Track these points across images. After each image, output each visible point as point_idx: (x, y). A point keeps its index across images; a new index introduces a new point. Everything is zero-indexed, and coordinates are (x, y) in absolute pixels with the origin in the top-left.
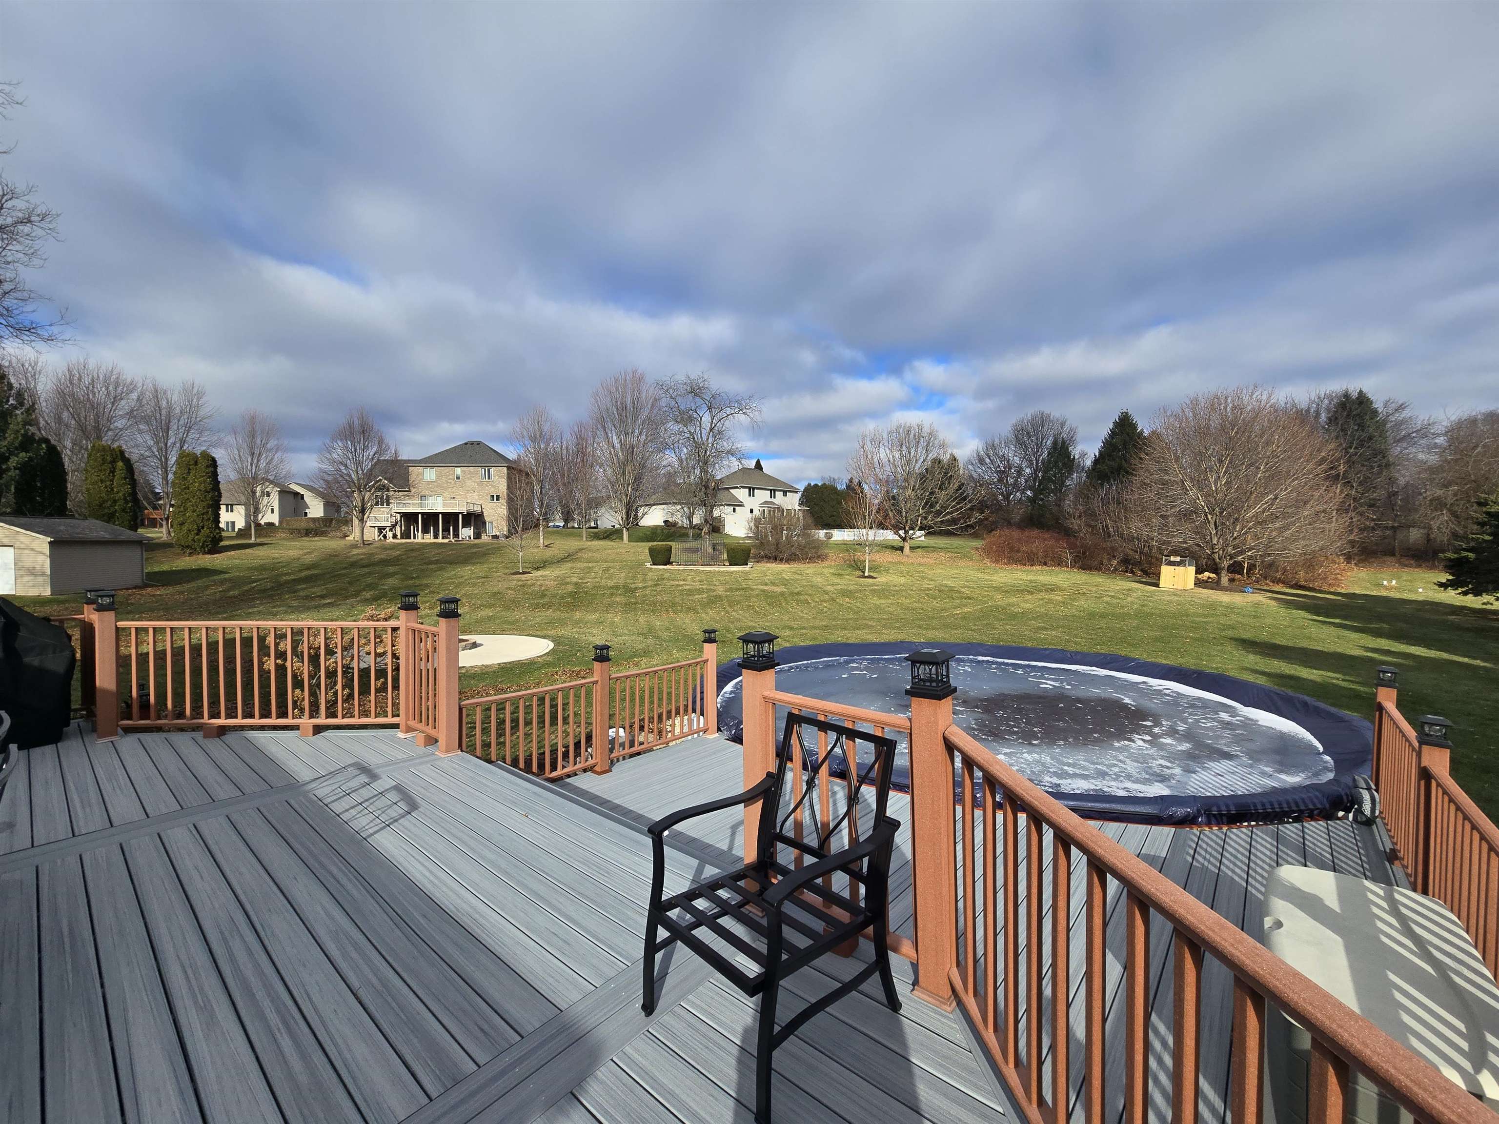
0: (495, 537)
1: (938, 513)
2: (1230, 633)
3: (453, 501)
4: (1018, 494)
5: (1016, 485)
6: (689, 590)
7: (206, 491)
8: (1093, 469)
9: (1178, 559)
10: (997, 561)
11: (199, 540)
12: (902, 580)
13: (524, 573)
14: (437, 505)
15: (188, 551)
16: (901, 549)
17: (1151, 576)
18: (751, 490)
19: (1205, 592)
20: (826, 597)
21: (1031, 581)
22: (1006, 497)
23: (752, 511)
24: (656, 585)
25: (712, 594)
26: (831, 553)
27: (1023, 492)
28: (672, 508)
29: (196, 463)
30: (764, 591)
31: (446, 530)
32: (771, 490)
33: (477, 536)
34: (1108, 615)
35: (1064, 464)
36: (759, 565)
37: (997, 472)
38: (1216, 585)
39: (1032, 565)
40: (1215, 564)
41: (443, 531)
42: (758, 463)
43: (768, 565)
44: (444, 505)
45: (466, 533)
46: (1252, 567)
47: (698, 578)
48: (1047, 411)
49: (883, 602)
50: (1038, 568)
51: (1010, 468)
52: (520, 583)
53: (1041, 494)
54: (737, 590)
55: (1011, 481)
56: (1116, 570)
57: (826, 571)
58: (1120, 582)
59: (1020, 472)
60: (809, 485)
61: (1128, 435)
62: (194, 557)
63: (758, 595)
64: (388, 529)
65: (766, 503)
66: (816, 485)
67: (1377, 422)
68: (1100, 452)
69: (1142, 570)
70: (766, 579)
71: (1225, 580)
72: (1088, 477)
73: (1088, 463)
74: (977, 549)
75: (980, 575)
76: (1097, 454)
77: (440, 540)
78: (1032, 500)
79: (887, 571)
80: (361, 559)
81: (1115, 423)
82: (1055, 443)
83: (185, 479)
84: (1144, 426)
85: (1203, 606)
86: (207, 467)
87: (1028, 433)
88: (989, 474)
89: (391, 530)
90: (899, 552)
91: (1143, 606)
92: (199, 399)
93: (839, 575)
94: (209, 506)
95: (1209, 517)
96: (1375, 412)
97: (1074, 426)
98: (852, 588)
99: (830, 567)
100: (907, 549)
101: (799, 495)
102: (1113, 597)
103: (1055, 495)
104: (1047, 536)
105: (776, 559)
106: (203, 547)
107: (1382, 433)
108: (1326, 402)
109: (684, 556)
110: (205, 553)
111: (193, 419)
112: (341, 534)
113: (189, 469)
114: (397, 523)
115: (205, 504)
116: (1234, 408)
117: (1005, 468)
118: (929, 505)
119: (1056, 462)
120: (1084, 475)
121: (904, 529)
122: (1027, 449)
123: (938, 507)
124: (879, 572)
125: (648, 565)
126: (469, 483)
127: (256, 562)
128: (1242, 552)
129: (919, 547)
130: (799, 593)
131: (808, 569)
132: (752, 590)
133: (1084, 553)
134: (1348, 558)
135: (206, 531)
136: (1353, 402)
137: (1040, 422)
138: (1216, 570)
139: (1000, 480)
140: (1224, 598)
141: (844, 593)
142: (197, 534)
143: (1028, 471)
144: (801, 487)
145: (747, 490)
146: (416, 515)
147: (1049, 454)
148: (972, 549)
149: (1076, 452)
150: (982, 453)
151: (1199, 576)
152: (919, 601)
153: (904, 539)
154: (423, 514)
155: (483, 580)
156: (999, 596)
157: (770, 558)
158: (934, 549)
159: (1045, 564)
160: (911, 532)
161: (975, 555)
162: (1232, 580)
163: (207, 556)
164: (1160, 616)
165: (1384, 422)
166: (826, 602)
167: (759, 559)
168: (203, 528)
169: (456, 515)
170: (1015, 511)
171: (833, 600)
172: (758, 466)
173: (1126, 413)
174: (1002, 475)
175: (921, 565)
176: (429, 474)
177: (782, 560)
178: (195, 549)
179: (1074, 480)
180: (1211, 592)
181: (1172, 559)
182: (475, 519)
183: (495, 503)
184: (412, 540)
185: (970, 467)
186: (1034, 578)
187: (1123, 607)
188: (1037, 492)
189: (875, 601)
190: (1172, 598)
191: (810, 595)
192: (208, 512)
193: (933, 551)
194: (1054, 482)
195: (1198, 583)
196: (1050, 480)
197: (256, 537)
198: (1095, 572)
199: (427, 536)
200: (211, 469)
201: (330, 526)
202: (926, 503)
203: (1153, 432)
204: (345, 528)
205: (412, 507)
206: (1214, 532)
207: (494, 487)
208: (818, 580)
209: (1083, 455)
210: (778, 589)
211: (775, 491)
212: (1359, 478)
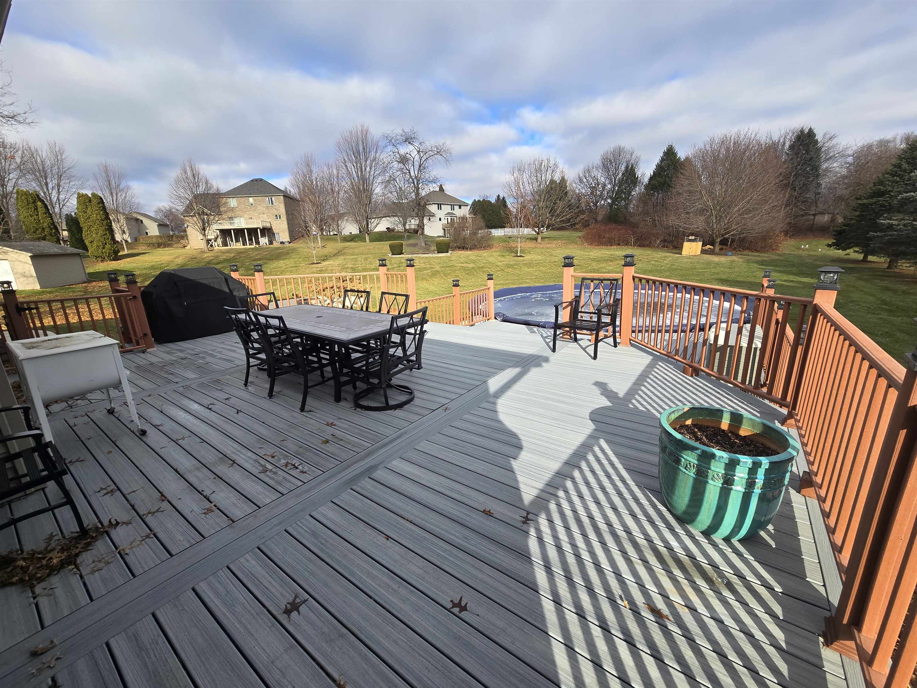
0: (282, 243)
1: (558, 215)
2: (716, 276)
3: (251, 220)
4: (602, 202)
5: (601, 196)
6: (419, 268)
7: (102, 220)
8: (649, 184)
9: (693, 238)
10: (591, 244)
11: (106, 252)
12: (540, 257)
13: (317, 263)
14: (241, 223)
15: (100, 259)
16: (536, 239)
17: (678, 248)
18: (439, 206)
19: (706, 257)
20: (499, 269)
21: (611, 255)
22: (595, 204)
23: (440, 219)
24: (399, 266)
25: (434, 270)
26: (495, 243)
27: (606, 200)
28: (392, 219)
29: (90, 201)
30: (462, 267)
31: (251, 240)
32: (451, 205)
33: (271, 243)
34: (654, 271)
35: (632, 181)
36: (455, 252)
37: (590, 188)
38: (711, 252)
39: (611, 246)
40: (713, 240)
41: (249, 240)
42: (441, 187)
43: (460, 252)
44: (247, 223)
45: (263, 241)
46: (733, 241)
47: (422, 261)
48: (622, 145)
49: (531, 269)
50: (615, 247)
51: (598, 185)
52: (318, 269)
53: (616, 201)
54: (447, 267)
55: (598, 193)
56: (658, 246)
57: (494, 254)
58: (660, 253)
59: (604, 186)
60: (475, 200)
61: (671, 160)
62: (105, 263)
63: (459, 270)
64: (213, 240)
65: (448, 213)
66: (479, 200)
67: (817, 148)
68: (654, 172)
69: (673, 246)
70: (462, 260)
71: (717, 248)
72: (645, 189)
73: (646, 180)
74: (580, 237)
75: (582, 252)
76: (652, 174)
77: (248, 246)
78: (610, 205)
79: (529, 253)
80: (212, 260)
81: (664, 152)
82: (627, 167)
83: (85, 212)
84: (682, 154)
85: (704, 263)
86: (98, 203)
87: (610, 160)
88: (586, 189)
89: (215, 241)
90: (535, 241)
91: (672, 265)
92: (61, 155)
93: (503, 256)
94: (106, 230)
95: (713, 212)
96: (816, 142)
97: (638, 155)
98: (512, 263)
99: (495, 251)
100: (539, 240)
101: (469, 207)
102: (656, 261)
103: (625, 201)
104: (620, 227)
105: (463, 249)
106: (108, 257)
107: (818, 156)
108: (791, 134)
109: (409, 249)
110: (111, 260)
111: (61, 169)
112: (182, 246)
113: (86, 205)
114: (218, 236)
115: (103, 228)
116: (735, 143)
117: (595, 185)
118: (552, 211)
119: (627, 180)
120: (643, 187)
121: (538, 227)
122: (609, 172)
123: (558, 212)
124: (525, 253)
125: (390, 255)
126: (259, 208)
127: (147, 265)
128: (728, 233)
129: (546, 238)
130: (482, 267)
131: (484, 253)
132: (456, 266)
133: (641, 237)
134: (786, 233)
135: (108, 246)
136: (805, 135)
137: (619, 152)
138: (712, 244)
139: (592, 193)
140: (715, 259)
141: (508, 266)
142: (103, 248)
143: (609, 186)
144: (470, 202)
145: (437, 205)
146: (230, 230)
147: (623, 174)
148: (577, 237)
149: (639, 173)
150: (581, 175)
151: (704, 248)
152: (550, 269)
153: (538, 233)
154: (234, 230)
155: (295, 268)
156: (594, 264)
157: (460, 248)
158: (555, 239)
159: (619, 244)
160: (542, 229)
161: (579, 242)
162: (721, 249)
163: (113, 262)
164: (681, 270)
165: (820, 148)
166: (499, 271)
167: (454, 249)
168: (106, 244)
169: (255, 230)
170: (600, 212)
171: (502, 270)
172: (441, 189)
173: (672, 146)
174: (593, 189)
175: (548, 248)
176: (233, 202)
177: (467, 249)
178: (104, 258)
179: (637, 191)
180: (709, 256)
181: (690, 238)
182: (267, 231)
183: (279, 221)
184: (229, 247)
185: (574, 185)
186: (613, 253)
187: (661, 266)
188: (614, 200)
189: (526, 269)
190: (688, 260)
191: (489, 268)
192: (106, 234)
193: (554, 240)
194: (625, 193)
195: (703, 252)
196: (622, 192)
197: (128, 250)
198: (648, 248)
199: (238, 244)
200: (101, 205)
201: (172, 241)
202: (551, 211)
203: (687, 159)
204: (183, 241)
205: (226, 226)
206: (714, 221)
207: (276, 209)
208: (491, 259)
209: (643, 175)
210: (471, 265)
211: (454, 205)
212: (800, 184)
